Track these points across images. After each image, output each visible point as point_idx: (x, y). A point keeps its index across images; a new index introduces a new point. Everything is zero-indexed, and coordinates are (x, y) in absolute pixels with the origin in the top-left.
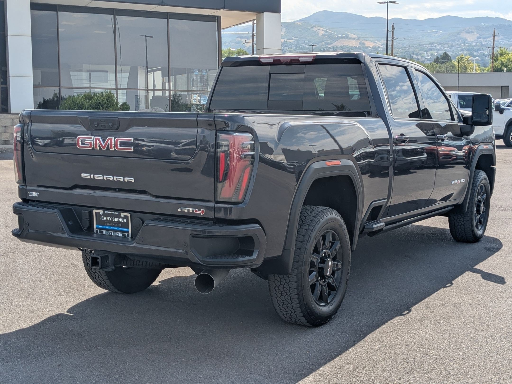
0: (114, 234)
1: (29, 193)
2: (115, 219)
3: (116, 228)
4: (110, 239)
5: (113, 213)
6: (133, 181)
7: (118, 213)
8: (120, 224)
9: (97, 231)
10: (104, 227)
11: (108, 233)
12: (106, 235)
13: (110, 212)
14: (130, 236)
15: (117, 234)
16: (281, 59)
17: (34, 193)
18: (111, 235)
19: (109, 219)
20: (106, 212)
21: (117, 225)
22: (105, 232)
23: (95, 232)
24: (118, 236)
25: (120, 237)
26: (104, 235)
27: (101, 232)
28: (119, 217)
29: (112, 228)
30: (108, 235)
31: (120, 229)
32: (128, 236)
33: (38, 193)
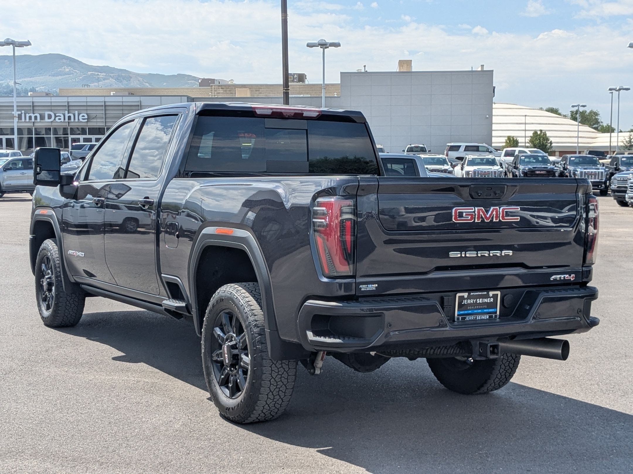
0: (479, 317)
1: (361, 286)
2: (480, 301)
3: (480, 311)
4: (475, 324)
5: (480, 293)
6: (511, 254)
7: (486, 293)
8: (485, 305)
9: (458, 319)
10: (466, 312)
11: (472, 318)
12: (470, 320)
13: (477, 293)
14: (498, 317)
15: (483, 317)
16: (283, 111)
17: (370, 286)
18: (475, 320)
19: (474, 301)
20: (472, 294)
21: (481, 307)
22: (468, 318)
23: (456, 320)
24: (484, 319)
25: (487, 319)
26: (467, 321)
27: (463, 319)
28: (487, 296)
29: (476, 311)
30: (472, 320)
31: (485, 311)
32: (496, 316)
33: (377, 285)
